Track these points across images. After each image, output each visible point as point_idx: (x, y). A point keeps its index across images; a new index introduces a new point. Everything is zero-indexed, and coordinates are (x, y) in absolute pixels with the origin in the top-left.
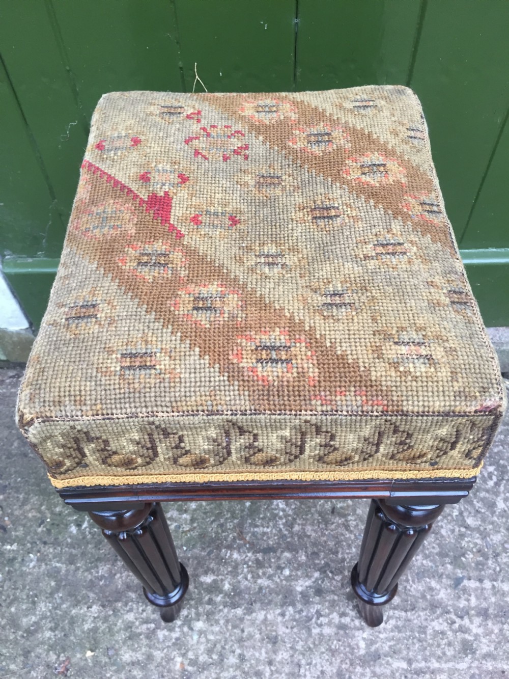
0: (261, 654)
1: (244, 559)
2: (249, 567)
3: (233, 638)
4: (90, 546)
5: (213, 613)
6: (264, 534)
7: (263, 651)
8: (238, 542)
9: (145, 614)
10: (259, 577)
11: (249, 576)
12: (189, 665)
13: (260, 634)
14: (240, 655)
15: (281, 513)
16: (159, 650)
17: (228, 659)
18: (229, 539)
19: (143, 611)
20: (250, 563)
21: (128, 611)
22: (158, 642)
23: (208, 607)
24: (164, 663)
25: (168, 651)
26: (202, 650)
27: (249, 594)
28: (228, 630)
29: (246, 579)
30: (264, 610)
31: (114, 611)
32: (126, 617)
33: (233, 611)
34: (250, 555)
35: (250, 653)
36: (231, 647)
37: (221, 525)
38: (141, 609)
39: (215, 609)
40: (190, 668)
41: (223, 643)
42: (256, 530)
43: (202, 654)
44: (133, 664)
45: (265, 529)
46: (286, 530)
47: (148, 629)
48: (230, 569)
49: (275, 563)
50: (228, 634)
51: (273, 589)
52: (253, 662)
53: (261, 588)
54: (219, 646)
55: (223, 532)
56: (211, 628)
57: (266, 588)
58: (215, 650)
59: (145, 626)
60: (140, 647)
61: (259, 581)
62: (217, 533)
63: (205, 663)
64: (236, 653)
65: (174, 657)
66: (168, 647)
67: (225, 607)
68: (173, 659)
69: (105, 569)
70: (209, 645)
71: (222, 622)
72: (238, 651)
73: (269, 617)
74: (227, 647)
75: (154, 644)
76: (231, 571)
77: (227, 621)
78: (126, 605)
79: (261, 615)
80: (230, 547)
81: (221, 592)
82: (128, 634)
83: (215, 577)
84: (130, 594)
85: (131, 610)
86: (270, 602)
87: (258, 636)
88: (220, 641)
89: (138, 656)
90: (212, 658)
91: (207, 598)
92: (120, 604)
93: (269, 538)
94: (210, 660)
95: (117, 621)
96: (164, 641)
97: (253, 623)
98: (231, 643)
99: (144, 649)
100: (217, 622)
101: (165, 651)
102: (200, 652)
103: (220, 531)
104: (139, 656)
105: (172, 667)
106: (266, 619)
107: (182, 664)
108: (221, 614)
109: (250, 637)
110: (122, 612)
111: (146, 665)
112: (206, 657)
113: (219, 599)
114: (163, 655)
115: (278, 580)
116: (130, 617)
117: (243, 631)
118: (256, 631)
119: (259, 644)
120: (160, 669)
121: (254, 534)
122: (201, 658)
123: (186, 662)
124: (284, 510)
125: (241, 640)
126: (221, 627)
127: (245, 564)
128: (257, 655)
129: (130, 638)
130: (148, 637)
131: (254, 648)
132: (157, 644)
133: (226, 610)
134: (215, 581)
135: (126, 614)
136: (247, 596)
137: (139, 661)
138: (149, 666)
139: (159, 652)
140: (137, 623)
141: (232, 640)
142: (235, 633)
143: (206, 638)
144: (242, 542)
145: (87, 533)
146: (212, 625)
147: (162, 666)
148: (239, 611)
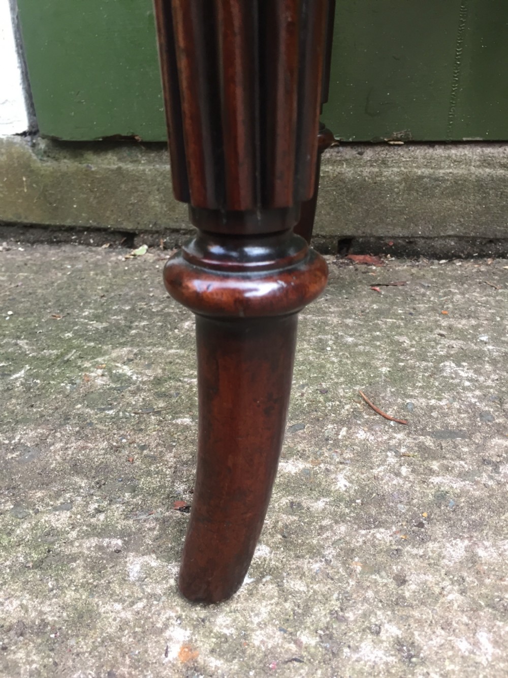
0: (476, 644)
1: (386, 442)
2: (398, 455)
3: (370, 594)
4: (14, 401)
5: (300, 531)
6: (433, 408)
7: (483, 637)
8: (366, 417)
9: (102, 517)
10: (432, 472)
11: (404, 470)
12: (212, 651)
13: (463, 592)
14: (399, 644)
15: (467, 384)
16: (121, 601)
17: (356, 649)
18: (344, 412)
19: (98, 511)
20: (403, 450)
21: (56, 509)
22: (124, 581)
23: (286, 519)
24: (127, 639)
25: (149, 606)
26: (264, 616)
27: (409, 503)
28: (351, 573)
29: (398, 474)
30: (462, 538)
31: (17, 505)
32: (44, 518)
33: (363, 532)
34: (400, 436)
35: (436, 641)
36: (365, 616)
37: (324, 392)
38: (93, 507)
39: (309, 523)
40: (215, 663)
41: (335, 605)
42: (408, 401)
43: (262, 626)
44: (22, 629)
45: (433, 402)
46: (486, 405)
47: (100, 548)
48: (348, 455)
49: (471, 453)
50: (352, 583)
51: (480, 500)
52: (449, 666)
53: (441, 497)
54: (321, 614)
55: (327, 400)
56: (294, 563)
57: (459, 496)
58: (309, 620)
59: (94, 541)
60: (62, 589)
61: (435, 480)
62: (314, 401)
63: (270, 653)
64: (383, 636)
65: (166, 626)
66: (152, 596)
67: (337, 522)
68: (162, 631)
69: (32, 434)
70: (288, 605)
71: (330, 553)
72: (391, 631)
73: (481, 552)
74: (350, 615)
75: (108, 587)
76: (351, 459)
77: (348, 553)
78: (58, 495)
79: (457, 550)
80: (347, 422)
81: (326, 493)
82: (35, 556)
83: (309, 466)
84: (77, 479)
85: (67, 506)
86: (477, 526)
87: (454, 596)
88: (326, 598)
89: (46, 609)
90: (297, 643)
91: (285, 501)
92: (39, 494)
93: (445, 415)
94: (293, 647)
95: (18, 525)
96: (141, 580)
97: (433, 564)
98: (362, 608)
99: (70, 595)
100: (315, 552)
101: (140, 605)
102: (256, 620)
103: (321, 399)
104: (51, 611)
105: (153, 650)
106: (472, 560)
107: (189, 647)
108: (328, 534)
109: (428, 597)
110: (41, 509)
111: (66, 637)
112: (278, 637)
113: (320, 504)
114: (128, 615)
115: (491, 483)
116: (58, 521)
117: (401, 580)
118: (447, 583)
119: (465, 619)
120: (111, 653)
121: (404, 407)
122: (257, 638)
123: (204, 645)
124: (470, 380)
125: (397, 603)
126: (328, 562)
127: (390, 450)
128: (463, 646)
129: (38, 565)
130: (95, 567)
131: (447, 625)
132: (116, 587)
133: (343, 528)
134: (305, 472)
135: (50, 512)
136: (402, 508)
137: (44, 623)
138: (72, 642)
139: (118, 606)
140: (74, 534)
141: (365, 600)
142: (376, 582)
143: (280, 586)
144: (377, 417)
145: (18, 384)
146: (297, 557)
147: (120, 646)
148: (383, 536)
